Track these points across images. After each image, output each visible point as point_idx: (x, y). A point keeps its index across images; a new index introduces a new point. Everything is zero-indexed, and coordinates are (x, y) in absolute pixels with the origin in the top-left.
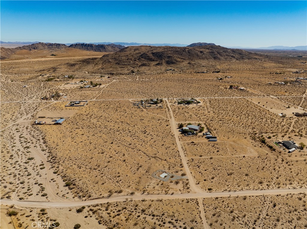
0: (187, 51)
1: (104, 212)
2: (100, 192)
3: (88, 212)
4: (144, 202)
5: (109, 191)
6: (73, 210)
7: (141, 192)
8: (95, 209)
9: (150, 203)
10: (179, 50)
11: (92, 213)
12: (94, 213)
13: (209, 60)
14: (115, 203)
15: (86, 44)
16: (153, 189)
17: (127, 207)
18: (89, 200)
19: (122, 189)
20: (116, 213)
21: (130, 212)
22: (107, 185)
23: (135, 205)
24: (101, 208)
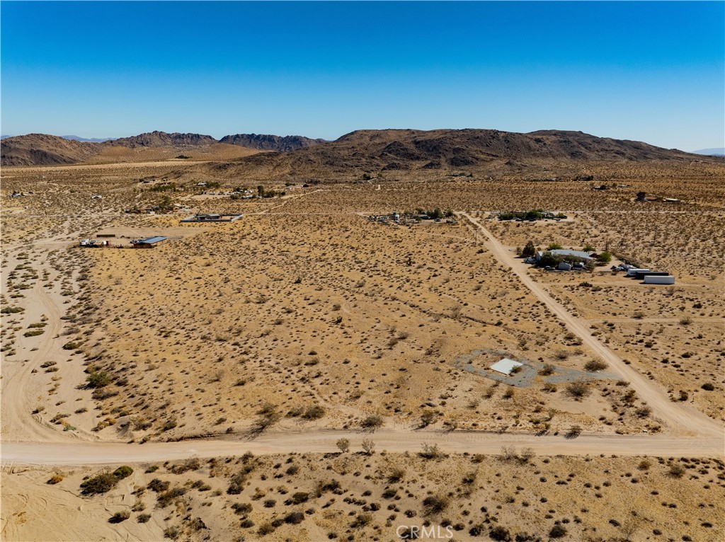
0: (501, 138)
1: (216, 500)
2: (217, 413)
3: (139, 492)
4: (431, 464)
5: (260, 409)
6: (65, 483)
7: (411, 418)
8: (175, 481)
9: (468, 468)
10: (482, 134)
11: (156, 502)
12: (163, 502)
13: (559, 159)
14: (283, 461)
15: (260, 135)
16: (469, 411)
17: (345, 481)
18: (161, 440)
19: (321, 403)
20: (281, 510)
21: (359, 509)
22: (255, 388)
23: (389, 474)
24: (207, 481)
